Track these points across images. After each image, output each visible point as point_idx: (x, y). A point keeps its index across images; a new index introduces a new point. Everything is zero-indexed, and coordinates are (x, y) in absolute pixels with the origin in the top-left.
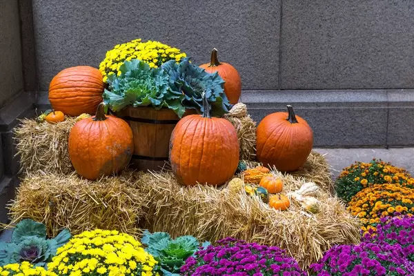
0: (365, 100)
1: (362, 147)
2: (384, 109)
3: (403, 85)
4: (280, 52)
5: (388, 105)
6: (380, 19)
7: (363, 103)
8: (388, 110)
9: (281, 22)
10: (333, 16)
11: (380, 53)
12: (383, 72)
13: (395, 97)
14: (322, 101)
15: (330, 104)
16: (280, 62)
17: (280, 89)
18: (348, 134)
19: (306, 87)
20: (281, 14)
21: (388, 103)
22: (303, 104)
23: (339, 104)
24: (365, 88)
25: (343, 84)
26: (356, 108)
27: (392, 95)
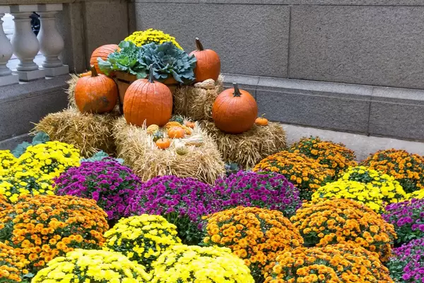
0: (352, 93)
1: (347, 131)
2: (366, 102)
3: (389, 83)
4: (289, 48)
5: (371, 99)
6: (370, 25)
7: (350, 95)
8: (370, 103)
9: (290, 25)
10: (331, 21)
11: (369, 54)
12: (371, 71)
13: (380, 93)
14: (317, 90)
15: (323, 93)
16: (288, 56)
17: (288, 77)
18: (336, 119)
19: (308, 78)
20: (290, 18)
21: (371, 98)
22: (302, 91)
23: (330, 93)
24: (355, 83)
25: (338, 78)
26: (343, 98)
27: (378, 91)
